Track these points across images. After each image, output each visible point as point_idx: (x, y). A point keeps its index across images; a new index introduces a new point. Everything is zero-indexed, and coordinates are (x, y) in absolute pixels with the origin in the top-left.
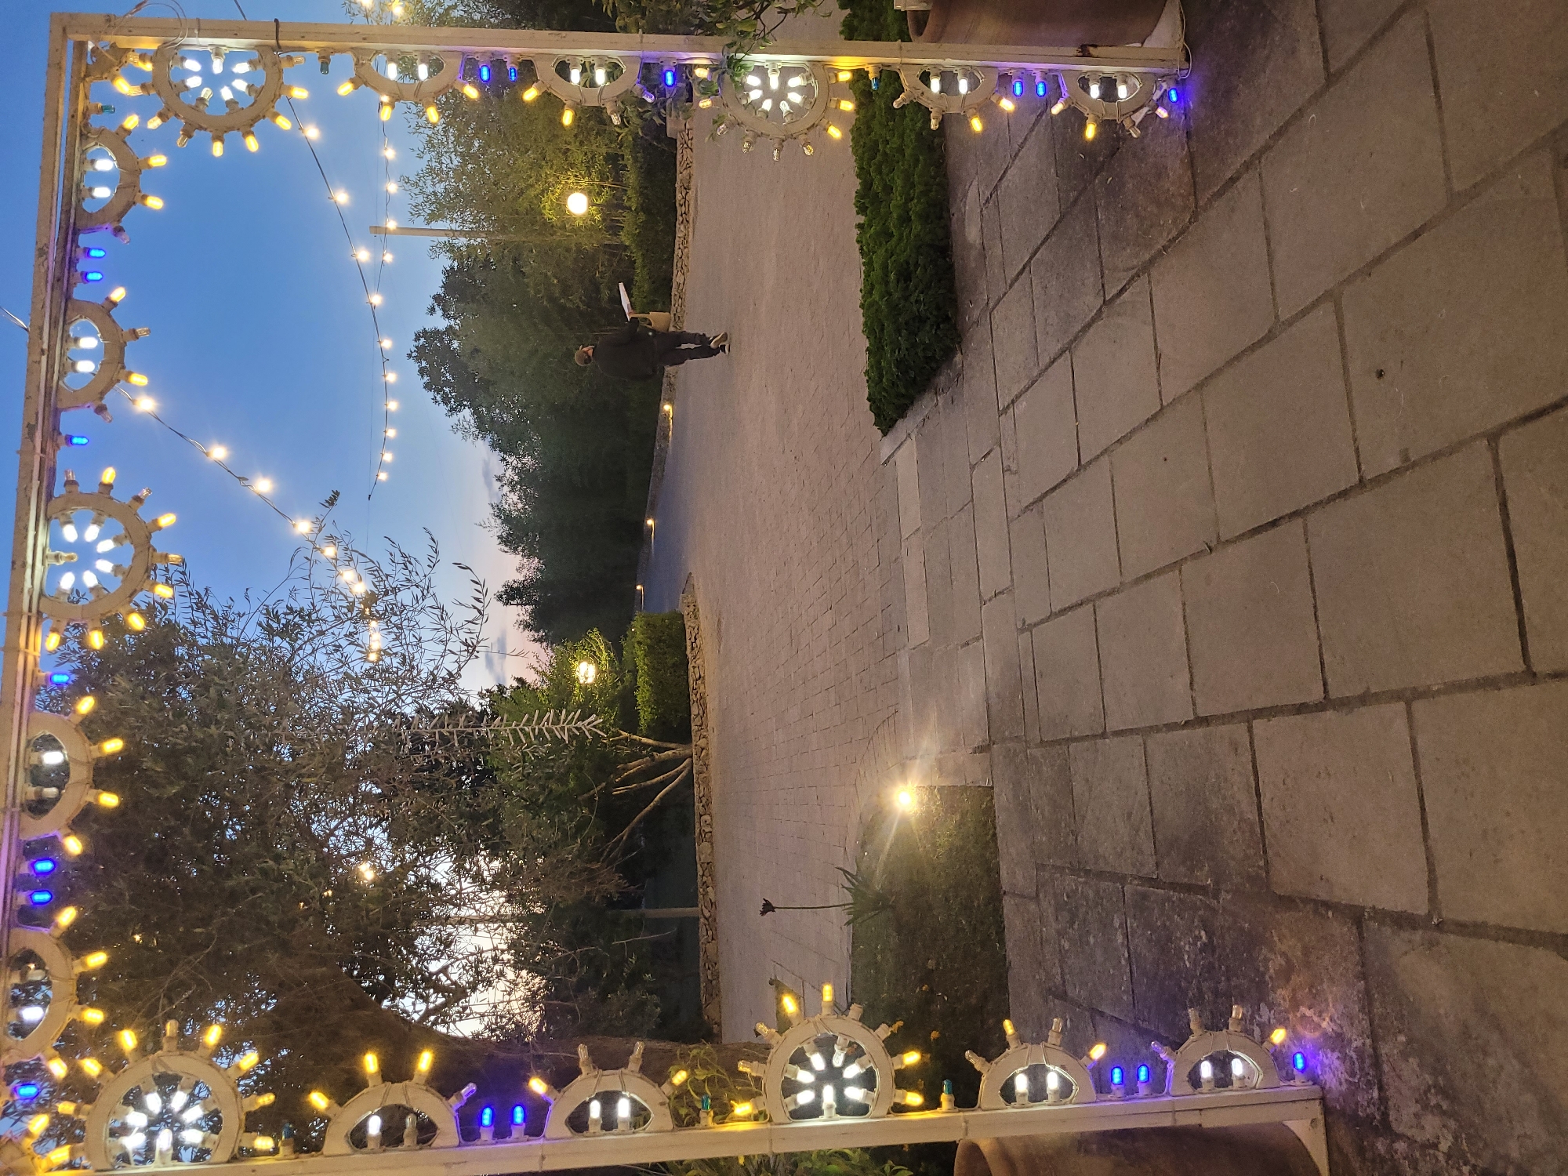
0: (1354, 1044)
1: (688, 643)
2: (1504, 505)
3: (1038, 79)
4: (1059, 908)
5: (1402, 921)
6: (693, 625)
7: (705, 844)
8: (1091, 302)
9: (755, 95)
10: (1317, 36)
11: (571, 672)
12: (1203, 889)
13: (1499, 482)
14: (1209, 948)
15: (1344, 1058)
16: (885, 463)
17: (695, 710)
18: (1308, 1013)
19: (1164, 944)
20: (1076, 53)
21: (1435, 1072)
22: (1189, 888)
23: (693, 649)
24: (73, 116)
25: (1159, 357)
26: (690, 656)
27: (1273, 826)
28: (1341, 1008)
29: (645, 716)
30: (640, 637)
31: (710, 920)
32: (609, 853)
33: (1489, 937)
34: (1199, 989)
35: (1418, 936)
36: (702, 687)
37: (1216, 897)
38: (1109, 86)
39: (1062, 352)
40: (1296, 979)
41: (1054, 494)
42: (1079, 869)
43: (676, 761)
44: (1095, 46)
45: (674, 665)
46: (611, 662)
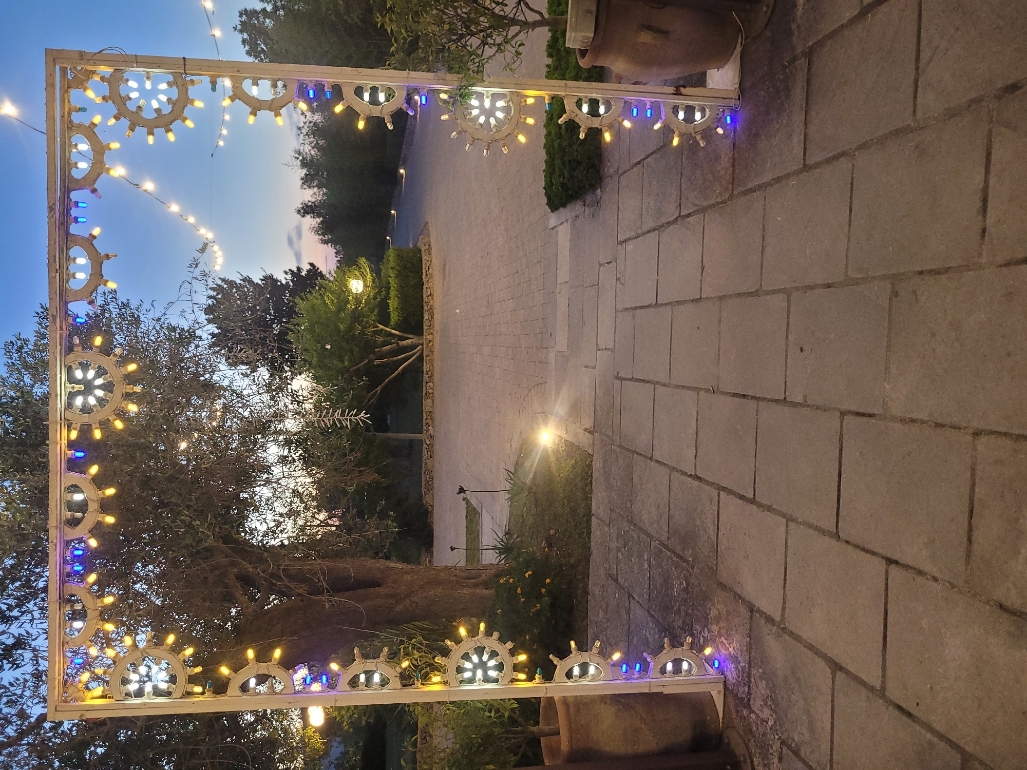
0: (741, 664)
1: (424, 271)
2: (841, 450)
3: (648, 107)
4: (619, 536)
5: (770, 620)
6: (427, 259)
7: (429, 400)
8: (671, 212)
9: (475, 112)
10: (802, 136)
11: (346, 286)
12: (687, 562)
13: (841, 436)
14: (686, 590)
15: (736, 668)
16: (553, 229)
17: (426, 316)
18: (725, 641)
19: (667, 580)
20: (672, 92)
21: (772, 692)
22: (681, 557)
23: (427, 275)
24: (63, 117)
25: (703, 268)
26: (424, 279)
27: (722, 547)
28: (738, 645)
29: (394, 317)
30: (392, 264)
31: (430, 446)
32: (369, 401)
33: (801, 643)
34: (679, 608)
35: (774, 629)
36: (431, 301)
37: (692, 568)
38: (690, 110)
39: (654, 230)
40: (722, 624)
41: (642, 310)
42: (631, 522)
43: (413, 347)
44: (684, 87)
45: (414, 285)
46: (373, 281)
